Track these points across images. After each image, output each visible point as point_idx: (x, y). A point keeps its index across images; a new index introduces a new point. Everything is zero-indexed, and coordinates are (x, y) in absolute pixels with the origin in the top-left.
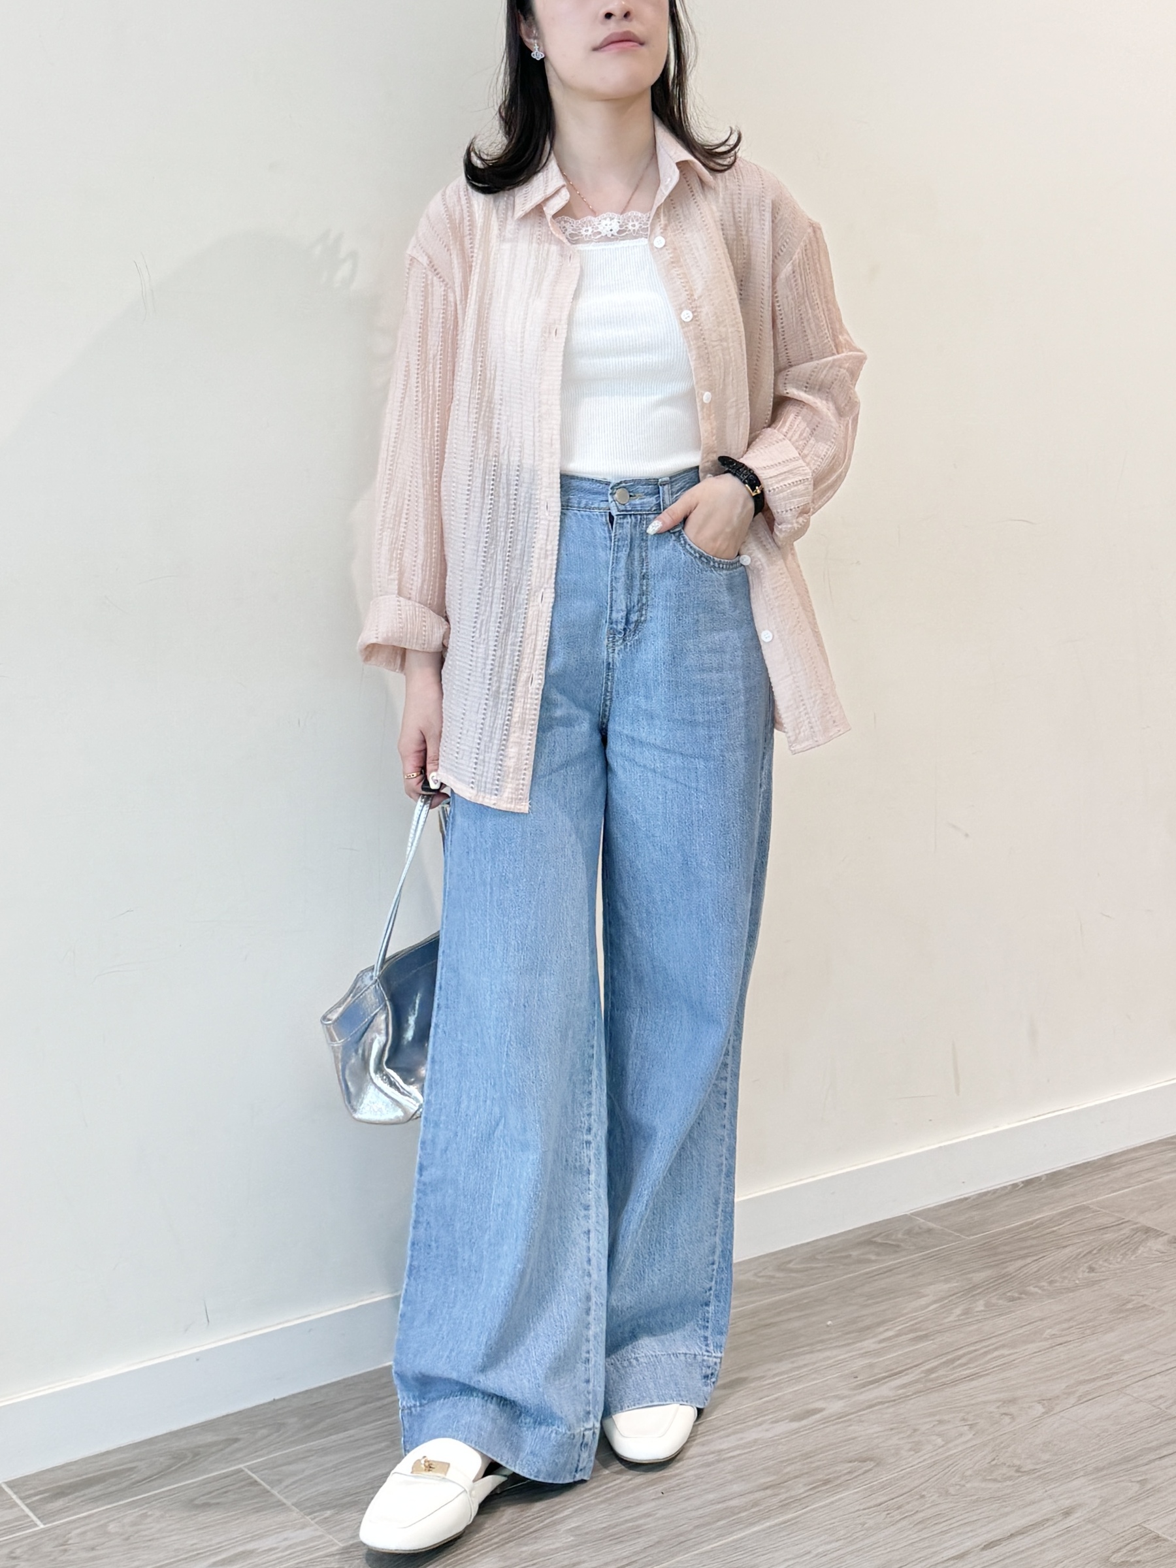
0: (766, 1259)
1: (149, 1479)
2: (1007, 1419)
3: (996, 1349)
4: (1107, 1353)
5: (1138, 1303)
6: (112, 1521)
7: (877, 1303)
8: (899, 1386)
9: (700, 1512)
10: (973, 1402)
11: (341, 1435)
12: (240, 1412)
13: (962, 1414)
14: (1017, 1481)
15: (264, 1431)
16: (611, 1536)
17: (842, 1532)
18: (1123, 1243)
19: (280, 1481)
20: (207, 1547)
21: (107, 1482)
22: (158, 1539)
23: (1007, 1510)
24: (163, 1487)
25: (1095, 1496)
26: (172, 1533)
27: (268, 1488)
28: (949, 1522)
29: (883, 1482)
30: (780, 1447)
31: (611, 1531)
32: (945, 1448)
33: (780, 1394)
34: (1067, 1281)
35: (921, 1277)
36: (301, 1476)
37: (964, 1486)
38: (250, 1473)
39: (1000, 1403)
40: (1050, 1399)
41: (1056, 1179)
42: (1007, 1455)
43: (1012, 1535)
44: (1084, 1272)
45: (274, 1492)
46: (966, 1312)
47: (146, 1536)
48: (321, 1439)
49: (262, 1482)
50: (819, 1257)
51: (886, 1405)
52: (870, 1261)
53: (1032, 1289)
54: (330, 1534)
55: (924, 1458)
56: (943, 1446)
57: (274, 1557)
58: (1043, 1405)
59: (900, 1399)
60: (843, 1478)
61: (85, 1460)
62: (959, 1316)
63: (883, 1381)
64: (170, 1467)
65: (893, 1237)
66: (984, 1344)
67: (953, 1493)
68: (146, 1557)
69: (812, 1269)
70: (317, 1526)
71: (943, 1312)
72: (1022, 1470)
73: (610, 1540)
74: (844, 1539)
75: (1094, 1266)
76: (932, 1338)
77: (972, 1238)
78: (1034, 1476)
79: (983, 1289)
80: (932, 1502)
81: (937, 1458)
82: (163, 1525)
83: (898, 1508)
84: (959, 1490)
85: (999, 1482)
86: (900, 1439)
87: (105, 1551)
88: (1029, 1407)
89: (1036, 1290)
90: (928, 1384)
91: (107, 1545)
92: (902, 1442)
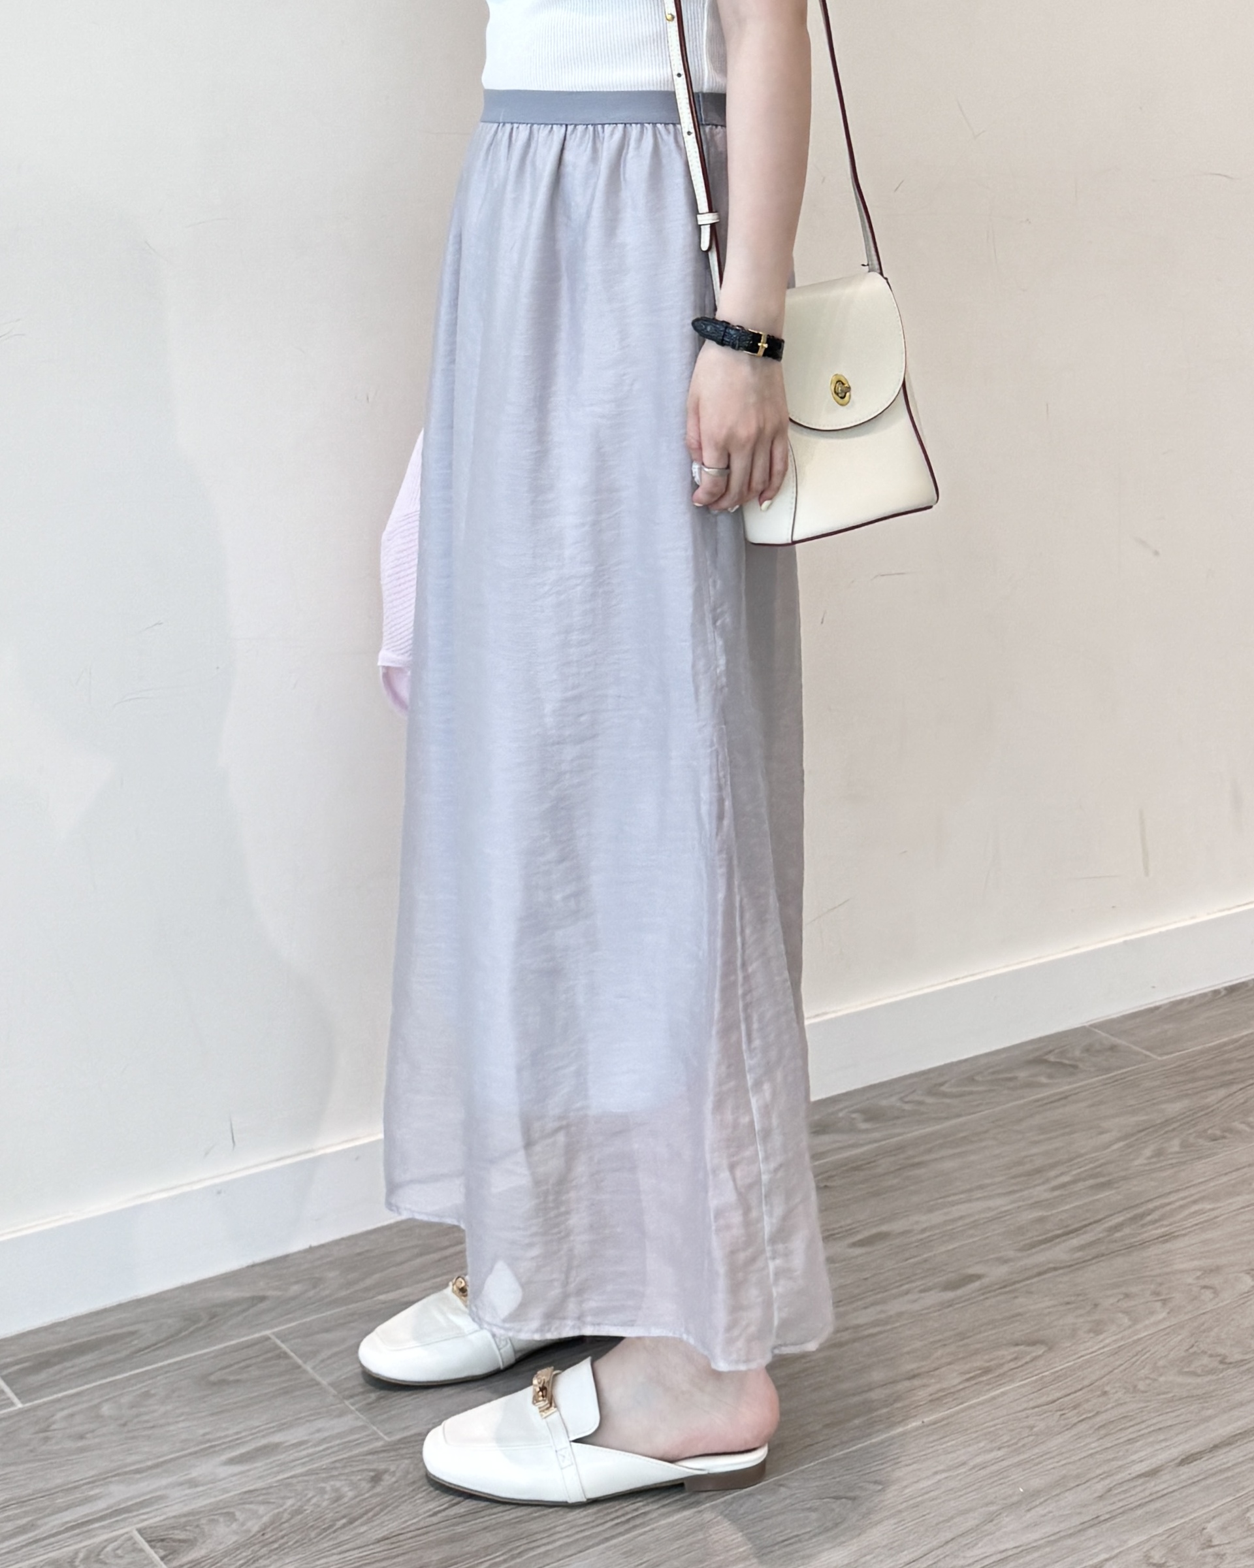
0: (913, 1080)
1: (153, 1347)
2: (1208, 1294)
3: (1195, 1202)
7: (1050, 1139)
8: (1075, 1248)
9: (832, 1406)
10: (1166, 1270)
12: (269, 1262)
13: (1152, 1287)
14: (1221, 1375)
15: (296, 1288)
17: (1005, 1438)
19: (315, 1353)
20: (221, 1438)
21: (102, 1350)
22: (162, 1426)
23: (1209, 1412)
24: (170, 1357)
26: (180, 1419)
27: (300, 1362)
28: (1137, 1428)
29: (1057, 1372)
30: (929, 1323)
32: (1132, 1329)
33: (930, 1254)
35: (1101, 1107)
36: (341, 1348)
37: (1155, 1380)
38: (278, 1342)
39: (1200, 1273)
42: (1209, 1340)
43: (1216, 1447)
45: (308, 1367)
46: (1159, 1153)
47: (147, 1421)
48: (366, 1299)
49: (292, 1354)
50: (978, 1078)
51: (1061, 1271)
52: (1041, 1085)
53: (1238, 1125)
54: (374, 1424)
55: (1106, 1342)
56: (1130, 1327)
57: (304, 1453)
59: (1077, 1264)
60: (1006, 1368)
61: (77, 1320)
62: (1149, 1158)
63: (1058, 1240)
64: (180, 1331)
65: (1069, 1055)
66: (1182, 1194)
67: (1142, 1389)
68: (146, 1449)
69: (971, 1093)
70: (357, 1413)
71: (1129, 1153)
72: (1228, 1361)
74: (1009, 1446)
76: (1116, 1185)
77: (1165, 1057)
78: (1240, 1369)
79: (1178, 1123)
80: (1116, 1400)
81: (1122, 1343)
82: (169, 1407)
83: (1075, 1407)
84: (1149, 1385)
85: (1199, 1376)
86: (1077, 1316)
87: (96, 1441)
88: (1236, 1279)
89: (1242, 1127)
90: (1112, 1246)
91: (99, 1432)
92: (1079, 1321)
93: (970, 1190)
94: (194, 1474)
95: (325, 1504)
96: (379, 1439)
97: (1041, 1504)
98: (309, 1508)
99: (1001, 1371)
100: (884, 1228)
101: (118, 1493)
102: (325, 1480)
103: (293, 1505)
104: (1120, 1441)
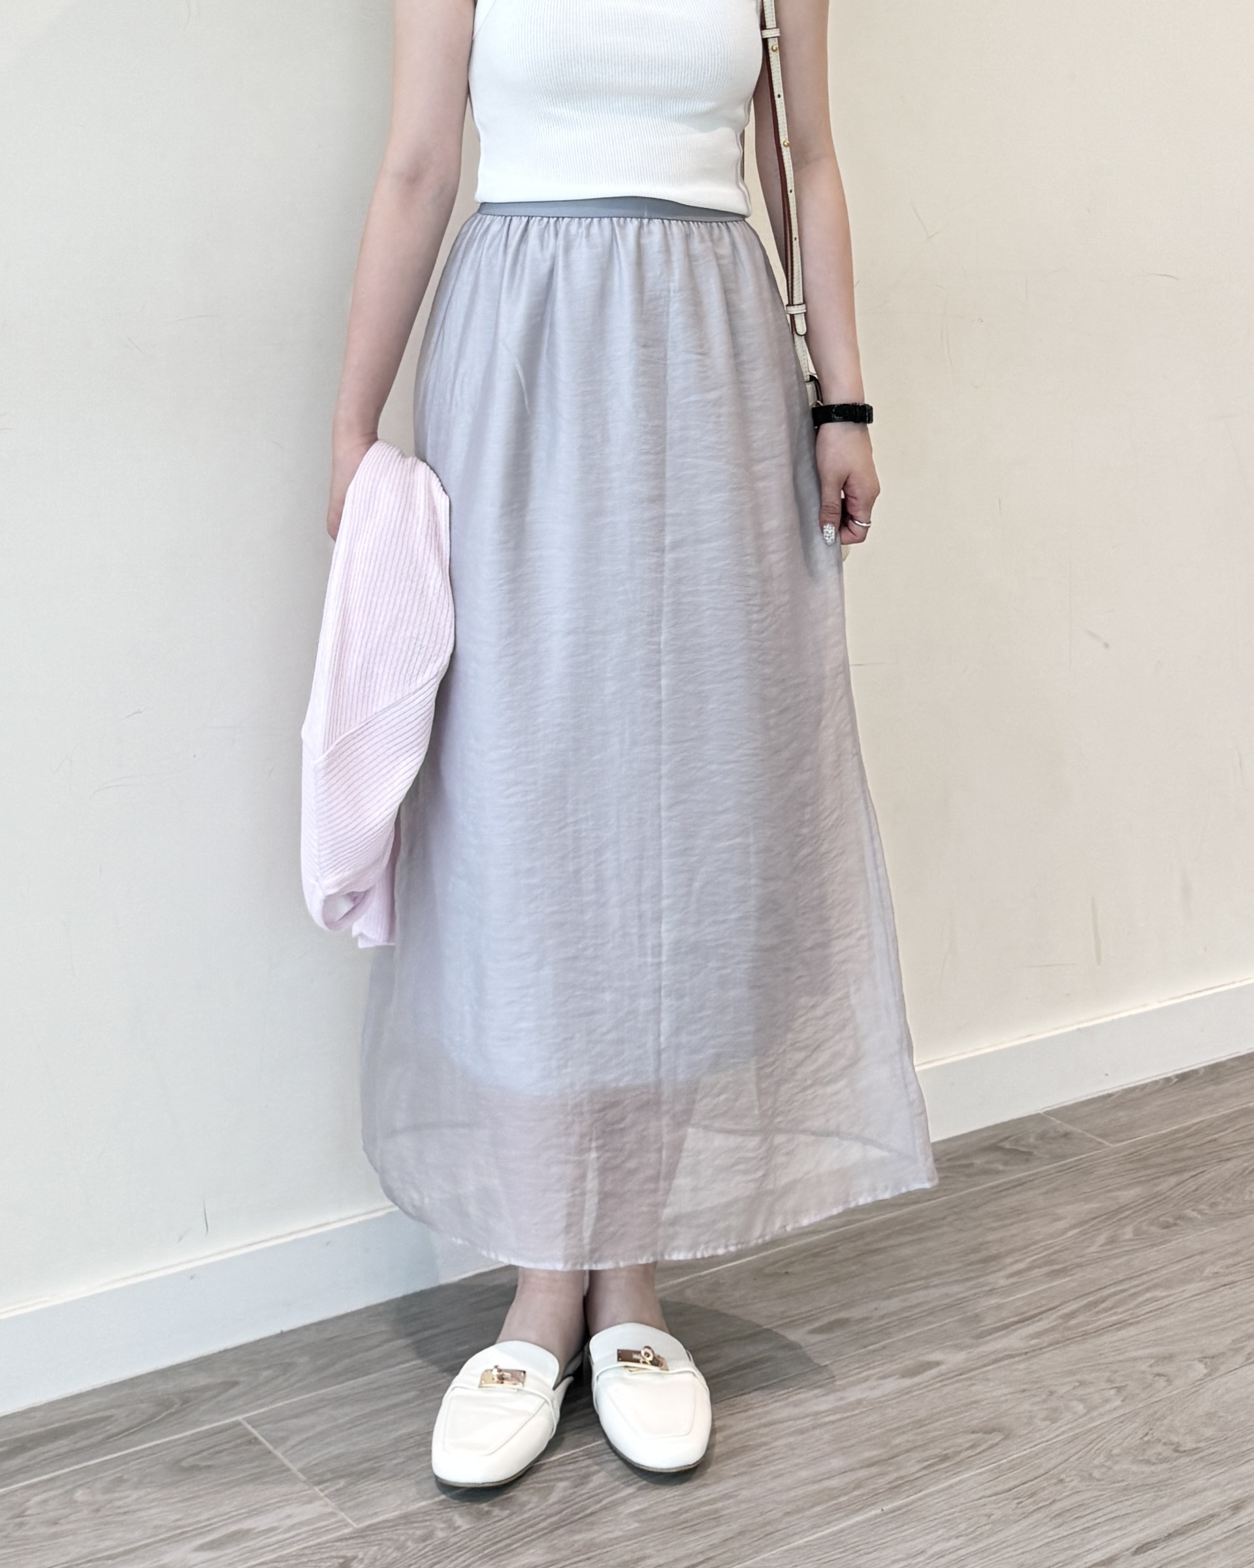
1: (127, 1432)
2: (1162, 1382)
3: (1148, 1290)
6: (80, 1485)
7: (1005, 1226)
8: (1030, 1335)
9: (792, 1494)
10: (1121, 1358)
11: (361, 1380)
12: (241, 1347)
13: (1108, 1374)
14: (1175, 1463)
15: (266, 1374)
16: (683, 1523)
17: (962, 1526)
19: (284, 1439)
20: (192, 1524)
21: (78, 1435)
22: (135, 1511)
23: (1164, 1501)
24: (144, 1442)
26: (152, 1504)
27: (270, 1447)
28: (1092, 1516)
29: (1012, 1460)
30: (889, 1410)
31: (682, 1517)
32: (1088, 1416)
33: (889, 1341)
34: (1230, 1204)
35: (1056, 1194)
36: (310, 1434)
37: (1110, 1468)
38: (249, 1427)
39: (1153, 1361)
40: (1213, 1357)
41: (1216, 1072)
42: (1163, 1428)
43: (1170, 1535)
45: (278, 1453)
46: (1112, 1241)
47: (119, 1507)
48: (335, 1385)
49: (263, 1440)
51: (1015, 1359)
52: (998, 1172)
53: (1189, 1212)
54: (342, 1510)
55: (1062, 1430)
56: (1085, 1415)
57: (274, 1539)
58: (1206, 1364)
59: (1033, 1351)
60: (964, 1456)
61: (52, 1405)
62: (1101, 1246)
63: (1014, 1327)
64: (152, 1417)
65: (1024, 1142)
66: (1135, 1282)
67: (1097, 1478)
68: (119, 1534)
70: (327, 1500)
71: (1084, 1240)
72: (1182, 1449)
73: (683, 1529)
74: (967, 1535)
76: (1072, 1273)
77: (1117, 1145)
78: (1195, 1457)
79: (1131, 1211)
80: (1072, 1489)
81: (1078, 1431)
82: (142, 1493)
83: (1032, 1495)
84: (1104, 1473)
85: (1154, 1464)
86: (1033, 1404)
87: (70, 1526)
88: (1189, 1367)
89: (1195, 1214)
90: (1066, 1333)
91: (73, 1518)
92: (1035, 1408)
93: (928, 1277)
94: (164, 1560)
96: (347, 1525)
99: (958, 1459)
100: (843, 1315)
104: (1077, 1529)
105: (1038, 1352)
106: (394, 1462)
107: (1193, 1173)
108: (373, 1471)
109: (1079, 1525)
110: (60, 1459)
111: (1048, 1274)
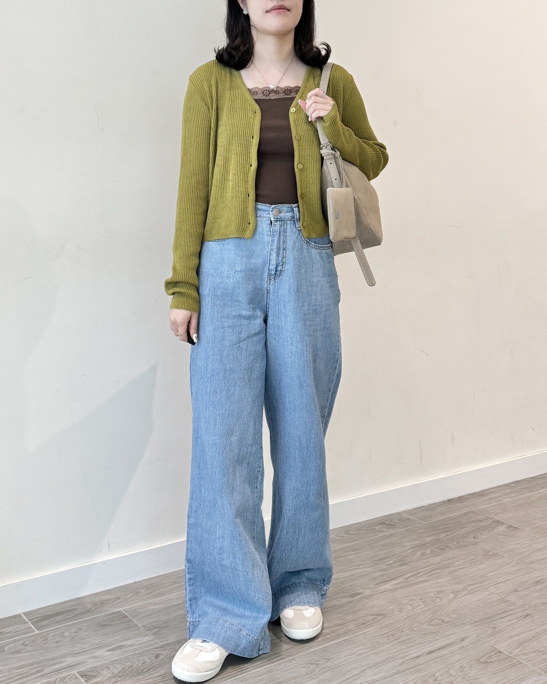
0: (340, 529)
1: (82, 614)
2: (438, 600)
3: (435, 570)
4: (481, 573)
5: (494, 552)
6: (67, 631)
7: (386, 549)
8: (394, 584)
10: (424, 592)
11: (163, 597)
12: (121, 586)
13: (420, 597)
15: (130, 595)
17: (369, 645)
18: (488, 527)
19: (136, 616)
20: (105, 643)
21: (65, 614)
22: (85, 639)
23: (438, 637)
24: (88, 617)
25: (474, 633)
26: (91, 637)
27: (132, 619)
28: (414, 642)
29: (387, 624)
30: (344, 608)
32: (413, 611)
33: (345, 586)
34: (464, 542)
35: (404, 539)
36: (146, 614)
37: (420, 627)
38: (124, 612)
39: (436, 593)
40: (456, 592)
41: (461, 499)
42: (438, 615)
43: (439, 649)
44: (471, 538)
45: (134, 621)
46: (423, 554)
47: (80, 637)
48: (154, 599)
49: (129, 616)
50: (362, 529)
51: (389, 592)
52: (384, 531)
53: (450, 545)
54: (156, 639)
55: (404, 615)
56: (411, 610)
57: (133, 648)
58: (454, 594)
60: (370, 622)
61: (56, 605)
62: (420, 555)
63: (388, 582)
64: (91, 609)
65: (393, 522)
66: (430, 567)
67: (415, 630)
68: (79, 646)
69: (360, 534)
70: (151, 635)
71: (413, 554)
72: (444, 621)
74: (370, 648)
75: (476, 536)
76: (409, 564)
77: (426, 523)
78: (448, 624)
79: (430, 544)
80: (406, 634)
81: (409, 615)
82: (87, 633)
83: (393, 636)
84: (418, 629)
85: (435, 626)
86: (394, 606)
87: (63, 643)
88: (448, 595)
89: (452, 546)
90: (406, 584)
91: (64, 641)
92: (395, 608)
93: (359, 565)
94: (96, 654)
95: (140, 664)
96: (158, 643)
97: (380, 666)
98: (134, 666)
99: (368, 624)
101: (70, 660)
102: (140, 657)
103: (129, 665)
104: (408, 647)
105: (396, 590)
106: (174, 623)
107: (452, 532)
108: (168, 626)
109: (409, 645)
110: (59, 622)
111: (400, 565)
